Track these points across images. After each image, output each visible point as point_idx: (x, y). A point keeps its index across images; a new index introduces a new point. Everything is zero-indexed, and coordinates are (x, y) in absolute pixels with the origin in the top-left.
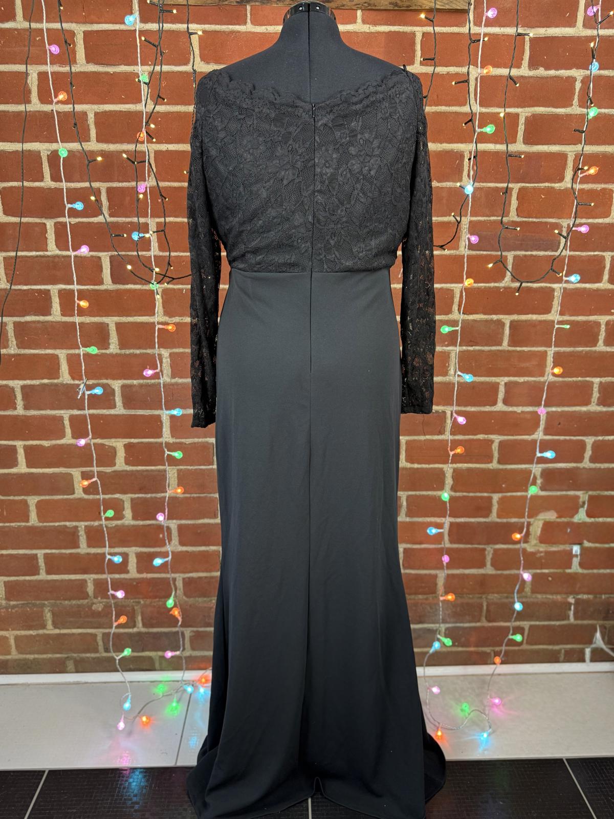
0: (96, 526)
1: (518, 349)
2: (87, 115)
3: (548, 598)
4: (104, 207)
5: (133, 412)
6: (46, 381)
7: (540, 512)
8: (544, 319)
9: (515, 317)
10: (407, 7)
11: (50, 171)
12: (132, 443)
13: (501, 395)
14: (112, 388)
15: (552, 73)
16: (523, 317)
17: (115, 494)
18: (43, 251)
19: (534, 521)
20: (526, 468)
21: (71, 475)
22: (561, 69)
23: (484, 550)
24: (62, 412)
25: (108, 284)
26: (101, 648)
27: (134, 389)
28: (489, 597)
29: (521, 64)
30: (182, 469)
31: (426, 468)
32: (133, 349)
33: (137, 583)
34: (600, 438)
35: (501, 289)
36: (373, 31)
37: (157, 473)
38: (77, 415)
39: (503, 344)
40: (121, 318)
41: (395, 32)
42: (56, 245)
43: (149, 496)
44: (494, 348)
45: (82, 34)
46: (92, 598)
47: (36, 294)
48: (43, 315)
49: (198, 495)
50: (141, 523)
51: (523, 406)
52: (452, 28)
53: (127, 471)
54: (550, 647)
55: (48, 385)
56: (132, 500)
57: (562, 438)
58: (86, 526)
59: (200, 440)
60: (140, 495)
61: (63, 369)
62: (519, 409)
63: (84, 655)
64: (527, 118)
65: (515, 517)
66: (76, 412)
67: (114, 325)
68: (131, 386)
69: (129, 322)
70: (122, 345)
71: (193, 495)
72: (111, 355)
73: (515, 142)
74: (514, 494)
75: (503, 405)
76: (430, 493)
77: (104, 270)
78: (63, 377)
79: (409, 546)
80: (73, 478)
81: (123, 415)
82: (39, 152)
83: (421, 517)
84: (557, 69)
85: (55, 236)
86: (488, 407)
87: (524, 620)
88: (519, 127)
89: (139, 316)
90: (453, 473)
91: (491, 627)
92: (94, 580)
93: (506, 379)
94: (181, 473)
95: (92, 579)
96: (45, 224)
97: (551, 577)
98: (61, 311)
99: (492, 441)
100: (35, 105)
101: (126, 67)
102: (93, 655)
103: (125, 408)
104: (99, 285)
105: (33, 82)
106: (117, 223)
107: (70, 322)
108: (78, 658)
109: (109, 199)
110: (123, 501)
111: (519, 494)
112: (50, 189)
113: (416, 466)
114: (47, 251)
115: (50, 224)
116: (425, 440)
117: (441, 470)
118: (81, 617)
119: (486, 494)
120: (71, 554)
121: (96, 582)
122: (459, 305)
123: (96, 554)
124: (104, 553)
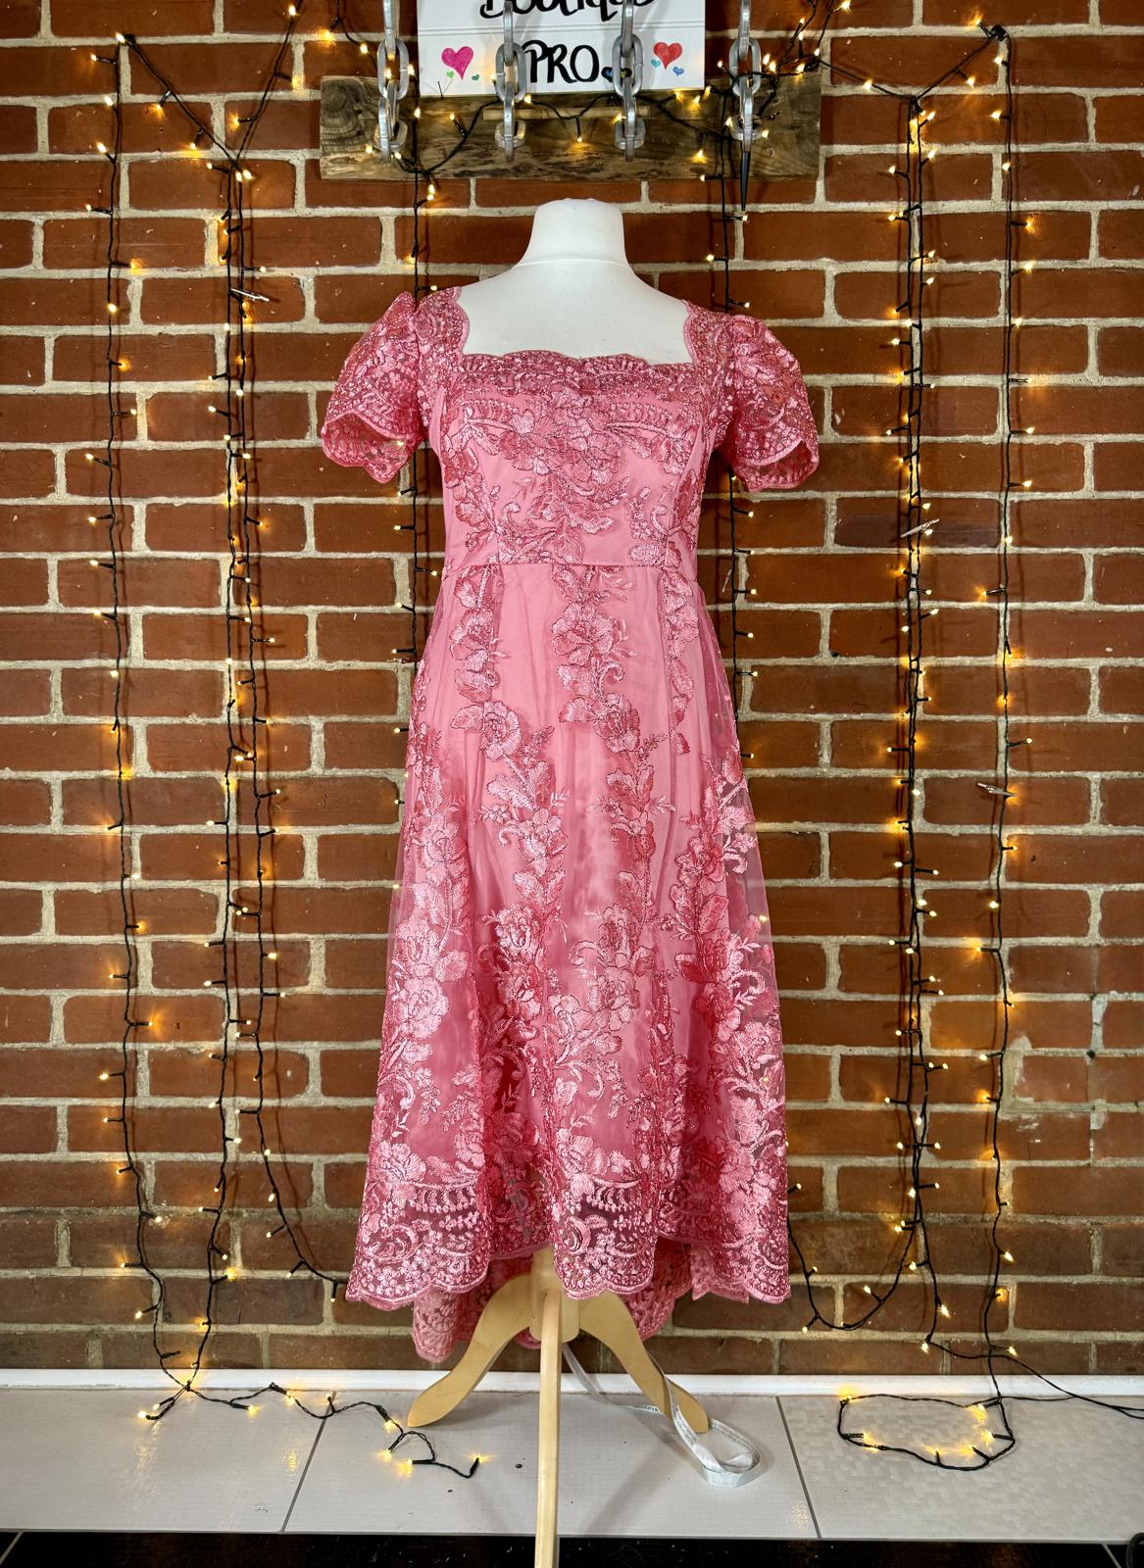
0: (171, 1051)
1: (943, 718)
2: (214, 339)
3: (1051, 1223)
7: (1015, 1036)
8: (985, 663)
11: (148, 423)
13: (920, 803)
18: (124, 550)
19: (1005, 1056)
21: (134, 948)
22: (974, 259)
24: (131, 829)
25: (227, 605)
27: (258, 788)
28: (928, 1219)
29: (908, 254)
30: (334, 941)
34: (1115, 887)
35: (903, 611)
36: (666, 211)
37: (294, 946)
38: (154, 836)
41: (701, 211)
42: (147, 540)
44: (899, 716)
46: (151, 1202)
48: (114, 657)
50: (255, 1046)
51: (962, 823)
52: (792, 205)
54: (1065, 1336)
56: (240, 999)
57: (1042, 886)
58: (151, 1052)
59: (370, 884)
61: (139, 749)
62: (955, 830)
63: (123, 1328)
64: (925, 334)
65: (967, 1047)
66: (153, 830)
67: (232, 674)
68: (255, 782)
71: (352, 991)
72: (224, 727)
74: (961, 998)
75: (925, 822)
77: (223, 582)
78: (137, 765)
80: (137, 955)
81: (239, 835)
82: (134, 395)
84: (967, 261)
85: (147, 526)
90: (840, 954)
92: (159, 1164)
93: (927, 773)
94: (333, 948)
95: (154, 1162)
96: (131, 508)
98: (145, 650)
100: (135, 326)
101: (281, 269)
103: (241, 824)
104: (211, 607)
105: (135, 294)
106: (251, 504)
108: (111, 1336)
111: (970, 998)
112: (145, 451)
114: (130, 550)
115: (140, 507)
117: (818, 947)
118: (125, 1241)
119: (905, 999)
121: (162, 1169)
122: (831, 642)
123: (165, 1111)
124: (181, 1109)
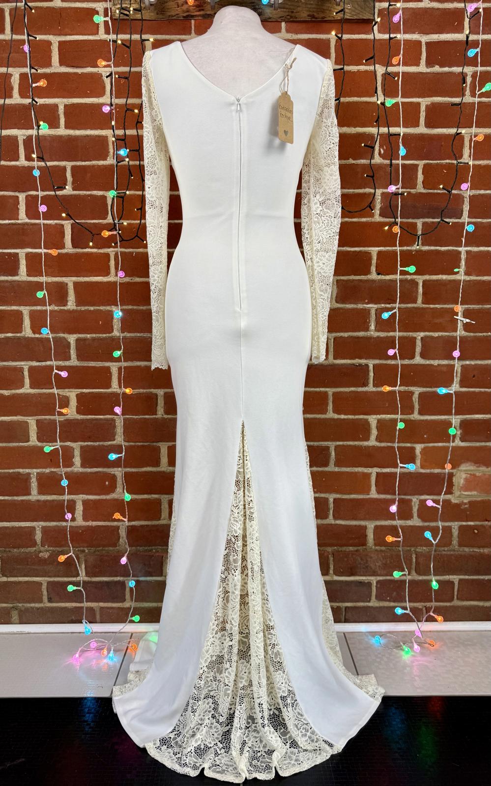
0: (47, 473)
1: (432, 306)
2: (58, 107)
3: (475, 551)
4: (68, 182)
5: (85, 364)
6: (10, 335)
7: (461, 463)
8: (453, 278)
9: (427, 277)
10: (322, 18)
11: (25, 152)
12: (84, 393)
13: (418, 349)
14: (67, 341)
15: (446, 69)
16: (434, 277)
17: (66, 442)
18: (15, 220)
19: (457, 472)
20: (445, 419)
21: (27, 423)
22: (454, 66)
23: (411, 501)
24: (23, 363)
25: (68, 248)
26: (45, 598)
27: (87, 342)
28: (417, 550)
29: (420, 63)
30: (128, 418)
31: (353, 419)
32: (88, 306)
33: (82, 531)
35: (413, 252)
36: (295, 38)
37: (105, 421)
38: (36, 366)
39: (418, 302)
40: (79, 278)
41: (313, 39)
42: (26, 214)
43: (97, 444)
44: (410, 305)
45: (58, 43)
46: (40, 545)
47: (7, 257)
48: (11, 276)
49: (141, 444)
50: (89, 470)
51: (439, 359)
52: (360, 35)
53: (78, 420)
54: (481, 604)
55: (11, 338)
56: (82, 447)
57: (477, 390)
58: (38, 473)
59: (145, 391)
60: (89, 443)
61: (26, 324)
62: (436, 363)
63: (28, 605)
64: (427, 106)
65: (438, 468)
66: (35, 364)
67: (72, 284)
68: (85, 339)
69: (85, 282)
70: (79, 302)
71: (137, 443)
72: (69, 311)
73: (418, 126)
74: (436, 444)
75: (421, 358)
76: (356, 443)
77: (66, 237)
78: (25, 331)
79: (338, 496)
80: (28, 426)
81: (77, 366)
82: (16, 137)
83: (349, 467)
84: (450, 66)
85: (26, 207)
86: (406, 360)
87: (453, 575)
88: (421, 114)
89: (94, 276)
90: (377, 424)
91: (421, 581)
92: (43, 527)
93: (422, 334)
94: (127, 422)
95: (40, 527)
96: (17, 197)
97: (477, 530)
98: (27, 272)
99: (412, 393)
100: (16, 99)
101: (92, 68)
102: (37, 605)
103: (78, 361)
104: (61, 249)
105: (15, 81)
106: (79, 195)
107: (34, 281)
108: (23, 609)
109: (73, 175)
110: (74, 450)
111: (440, 444)
112: (24, 167)
113: (343, 417)
114: (18, 219)
115: (22, 197)
116: (350, 392)
117: (366, 421)
118: (28, 565)
119: (409, 445)
120: (22, 501)
121: (45, 530)
122: (377, 267)
123: (46, 502)
124: (53, 501)
